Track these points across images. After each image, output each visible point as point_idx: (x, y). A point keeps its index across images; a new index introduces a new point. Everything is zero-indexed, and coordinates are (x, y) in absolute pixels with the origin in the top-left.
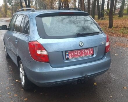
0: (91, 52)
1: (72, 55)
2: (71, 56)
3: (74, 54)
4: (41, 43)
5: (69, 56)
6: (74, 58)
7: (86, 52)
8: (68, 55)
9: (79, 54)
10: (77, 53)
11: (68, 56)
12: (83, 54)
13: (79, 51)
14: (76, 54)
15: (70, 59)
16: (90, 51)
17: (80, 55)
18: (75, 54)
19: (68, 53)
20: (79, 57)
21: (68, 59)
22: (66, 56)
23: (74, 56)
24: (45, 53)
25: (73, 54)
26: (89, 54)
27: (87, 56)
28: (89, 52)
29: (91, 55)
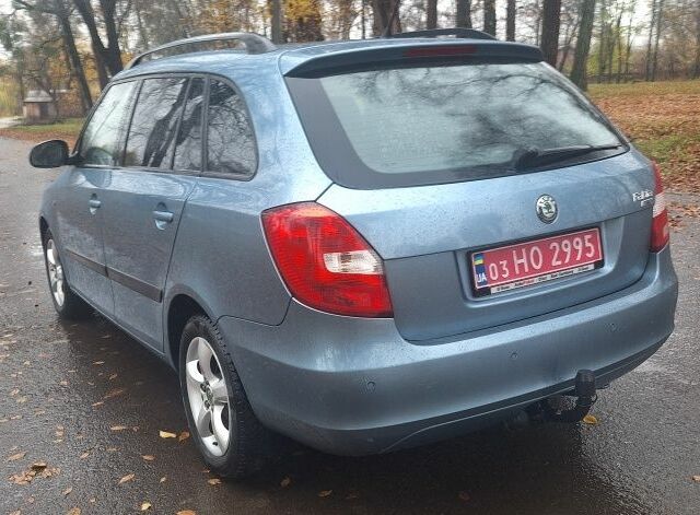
0: (588, 250)
1: (501, 272)
2: (500, 278)
3: (511, 266)
4: (344, 212)
5: (488, 275)
6: (512, 286)
7: (568, 250)
8: (481, 269)
9: (537, 262)
10: (524, 260)
11: (483, 277)
12: (555, 263)
13: (534, 248)
14: (521, 265)
15: (494, 290)
16: (588, 244)
17: (540, 270)
18: (517, 262)
19: (480, 262)
20: (536, 280)
21: (486, 292)
22: (476, 276)
23: (512, 274)
24: (365, 264)
25: (505, 263)
26: (584, 258)
27: (576, 271)
28: (580, 248)
29: (592, 267)
